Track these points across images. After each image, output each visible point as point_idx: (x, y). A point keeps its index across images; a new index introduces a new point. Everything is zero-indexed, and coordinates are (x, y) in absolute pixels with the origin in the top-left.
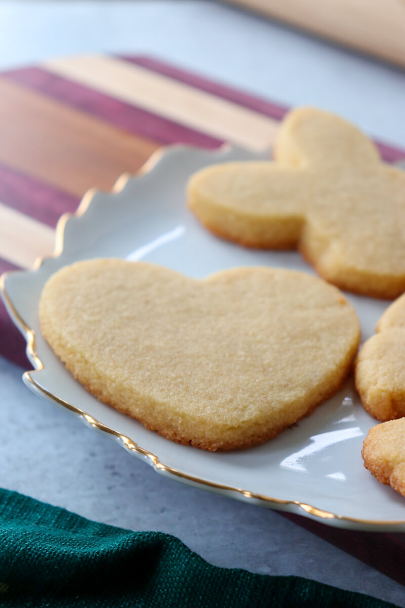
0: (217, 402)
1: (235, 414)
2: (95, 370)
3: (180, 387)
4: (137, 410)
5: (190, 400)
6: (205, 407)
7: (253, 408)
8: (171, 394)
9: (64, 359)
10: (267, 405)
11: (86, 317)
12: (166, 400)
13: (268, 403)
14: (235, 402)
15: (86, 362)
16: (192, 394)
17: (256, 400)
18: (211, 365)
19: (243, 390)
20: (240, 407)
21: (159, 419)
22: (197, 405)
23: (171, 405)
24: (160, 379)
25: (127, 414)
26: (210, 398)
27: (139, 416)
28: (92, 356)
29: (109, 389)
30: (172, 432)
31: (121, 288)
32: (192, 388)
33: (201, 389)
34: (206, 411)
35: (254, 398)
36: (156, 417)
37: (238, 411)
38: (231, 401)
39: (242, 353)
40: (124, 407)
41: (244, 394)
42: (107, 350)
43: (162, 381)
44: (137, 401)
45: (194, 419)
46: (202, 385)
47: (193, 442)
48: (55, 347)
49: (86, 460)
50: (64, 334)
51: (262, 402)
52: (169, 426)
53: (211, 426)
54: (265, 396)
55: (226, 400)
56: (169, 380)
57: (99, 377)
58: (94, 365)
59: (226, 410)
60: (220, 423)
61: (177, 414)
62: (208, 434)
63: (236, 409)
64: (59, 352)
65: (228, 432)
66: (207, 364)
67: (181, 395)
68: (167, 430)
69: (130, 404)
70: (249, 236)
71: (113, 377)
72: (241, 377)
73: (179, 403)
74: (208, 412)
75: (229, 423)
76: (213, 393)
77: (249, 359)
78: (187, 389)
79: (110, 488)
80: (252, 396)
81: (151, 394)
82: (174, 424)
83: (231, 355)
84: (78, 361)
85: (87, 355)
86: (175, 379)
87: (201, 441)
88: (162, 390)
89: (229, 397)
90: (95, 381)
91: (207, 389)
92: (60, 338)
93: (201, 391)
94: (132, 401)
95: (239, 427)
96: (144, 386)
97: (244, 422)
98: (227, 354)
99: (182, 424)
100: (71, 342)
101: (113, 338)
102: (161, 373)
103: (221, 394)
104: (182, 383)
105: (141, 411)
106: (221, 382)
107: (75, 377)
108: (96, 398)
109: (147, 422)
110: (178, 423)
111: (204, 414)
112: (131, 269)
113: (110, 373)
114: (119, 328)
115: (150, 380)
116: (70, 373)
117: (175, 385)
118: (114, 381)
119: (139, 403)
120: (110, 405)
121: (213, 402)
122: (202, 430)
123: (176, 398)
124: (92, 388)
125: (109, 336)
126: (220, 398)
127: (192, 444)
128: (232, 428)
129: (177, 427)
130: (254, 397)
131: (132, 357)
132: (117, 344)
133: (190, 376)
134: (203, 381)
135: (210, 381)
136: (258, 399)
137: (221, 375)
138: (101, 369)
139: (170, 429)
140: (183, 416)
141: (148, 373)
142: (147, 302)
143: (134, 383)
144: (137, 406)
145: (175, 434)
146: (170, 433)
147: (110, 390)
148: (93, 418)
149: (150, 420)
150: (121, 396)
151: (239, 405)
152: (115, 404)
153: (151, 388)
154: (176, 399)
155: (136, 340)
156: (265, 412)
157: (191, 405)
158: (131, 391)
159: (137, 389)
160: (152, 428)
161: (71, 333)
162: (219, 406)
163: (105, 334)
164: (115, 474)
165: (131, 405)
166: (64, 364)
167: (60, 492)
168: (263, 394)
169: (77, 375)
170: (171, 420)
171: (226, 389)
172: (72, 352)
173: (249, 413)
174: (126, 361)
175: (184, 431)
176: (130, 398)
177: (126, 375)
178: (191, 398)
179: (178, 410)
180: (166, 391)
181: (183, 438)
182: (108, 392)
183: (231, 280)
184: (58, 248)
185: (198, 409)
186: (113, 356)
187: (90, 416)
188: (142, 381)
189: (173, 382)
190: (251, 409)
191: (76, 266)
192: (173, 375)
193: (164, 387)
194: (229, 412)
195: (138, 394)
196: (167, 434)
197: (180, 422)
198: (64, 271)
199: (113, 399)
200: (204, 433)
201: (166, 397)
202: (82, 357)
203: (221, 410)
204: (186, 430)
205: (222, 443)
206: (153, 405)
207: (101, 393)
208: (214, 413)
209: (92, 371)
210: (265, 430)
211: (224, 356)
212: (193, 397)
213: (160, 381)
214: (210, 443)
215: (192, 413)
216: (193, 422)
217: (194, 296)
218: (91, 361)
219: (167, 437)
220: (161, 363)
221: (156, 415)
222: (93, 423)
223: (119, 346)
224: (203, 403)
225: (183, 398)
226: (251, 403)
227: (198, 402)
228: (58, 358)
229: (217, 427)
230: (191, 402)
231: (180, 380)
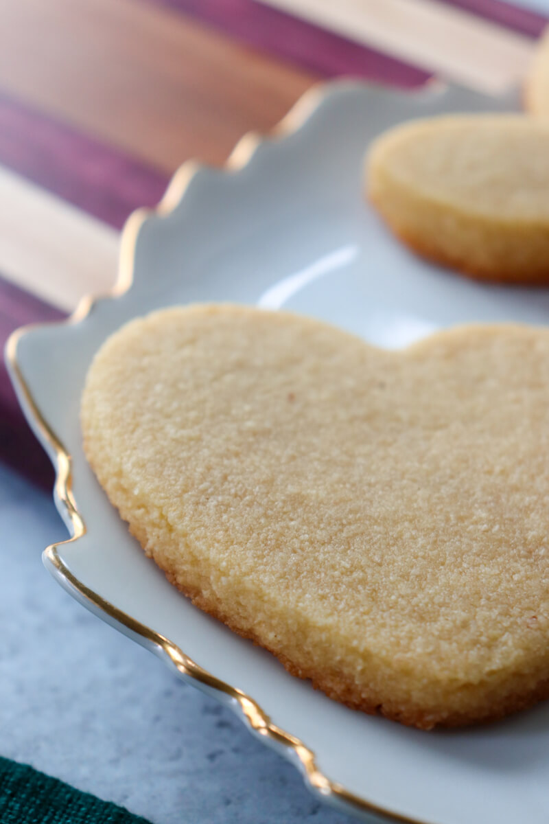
0: (435, 628)
1: (473, 655)
2: (187, 546)
3: (358, 592)
4: (271, 636)
5: (381, 621)
6: (411, 638)
7: (510, 643)
8: (341, 606)
9: (126, 515)
10: (538, 634)
11: (171, 431)
12: (330, 621)
13: (539, 629)
14: (473, 628)
15: (170, 529)
16: (385, 607)
17: (516, 623)
18: (421, 541)
19: (488, 599)
20: (484, 639)
21: (316, 658)
22: (394, 633)
23: (342, 632)
24: (319, 572)
25: (249, 639)
26: (422, 619)
27: (276, 648)
28: (181, 517)
29: (214, 587)
30: (343, 687)
31: (240, 366)
32: (385, 594)
33: (403, 597)
34: (412, 647)
35: (512, 619)
36: (309, 653)
37: (479, 649)
38: (465, 625)
39: (481, 513)
40: (245, 625)
41: (490, 609)
42: (212, 503)
43: (323, 575)
44: (271, 617)
45: (389, 665)
46: (404, 588)
47: (386, 708)
48: (109, 487)
49: (168, 694)
50: (127, 467)
51: (528, 627)
52: (337, 674)
53: (425, 681)
54: (533, 614)
55: (454, 622)
56: (337, 573)
57: (195, 562)
58: (185, 535)
59: (454, 645)
60: (444, 676)
61: (354, 651)
62: (416, 696)
63: (475, 643)
64: (118, 500)
65: (459, 695)
66: (414, 538)
67: (361, 610)
68: (332, 681)
69: (256, 622)
70: (482, 257)
71: (224, 564)
72: (484, 569)
73: (357, 627)
74: (419, 650)
75: (461, 676)
76: (426, 605)
77: (496, 528)
78: (373, 596)
79: (212, 757)
80: (506, 614)
81: (301, 604)
82: (346, 671)
83: (461, 519)
84: (154, 525)
85: (172, 515)
86: (350, 572)
87: (403, 708)
88: (323, 597)
89: (460, 615)
90: (185, 568)
91: (415, 596)
92: (120, 474)
93: (402, 602)
94: (260, 617)
95: (482, 683)
96: (287, 587)
97: (492, 673)
98: (452, 516)
99: (363, 672)
100: (141, 485)
101: (225, 478)
102: (321, 557)
103: (443, 609)
104: (363, 582)
105: (279, 638)
106: (442, 580)
107: (149, 553)
108: (189, 599)
109: (289, 661)
110: (354, 668)
111: (409, 655)
112: (262, 325)
113: (217, 555)
114: (237, 455)
115: (299, 573)
116: (137, 542)
117: (350, 585)
118: (225, 574)
119: (274, 622)
120: (216, 617)
121: (428, 628)
122: (404, 687)
123: (351, 616)
124: (180, 579)
125: (217, 474)
126: (441, 618)
127: (383, 711)
128: (467, 686)
129: (352, 677)
130: (511, 616)
131: (262, 521)
132: (233, 491)
133: (380, 565)
134: (405, 577)
135: (419, 577)
136: (519, 621)
137: (443, 564)
138: (200, 545)
139: (338, 679)
140: (367, 656)
141: (294, 558)
142: (291, 398)
143: (266, 580)
144: (271, 628)
145: (349, 691)
146: (339, 688)
147: (216, 589)
148: (180, 652)
149: (297, 657)
150: (239, 603)
151: (481, 634)
152: (226, 618)
153: (300, 591)
154: (352, 618)
155: (270, 482)
156: (535, 649)
157: (384, 633)
158: (260, 596)
159: (272, 593)
160: (300, 672)
161: (141, 465)
162: (440, 638)
163: (209, 468)
164: (222, 725)
165: (260, 623)
166: (126, 524)
167: (115, 762)
168: (529, 609)
169: (152, 551)
170: (341, 662)
171: (454, 597)
172: (142, 505)
173: (502, 654)
174: (250, 530)
175: (366, 685)
176: (256, 610)
177: (250, 562)
178: (382, 618)
179: (355, 643)
180: (332, 599)
181: (364, 700)
182: (213, 593)
183: (453, 351)
184: (124, 279)
185: (398, 644)
186: (225, 517)
187: (174, 647)
188: (283, 576)
189: (345, 579)
190: (505, 644)
191: (155, 318)
192: (346, 564)
193: (327, 591)
194: (461, 651)
195: (275, 604)
196: (332, 690)
197: (359, 668)
198: (132, 329)
199: (222, 608)
200: (408, 692)
201: (331, 614)
202: (162, 516)
203: (445, 646)
204: (371, 685)
205: (445, 715)
206: (304, 628)
207: (198, 592)
208: (430, 654)
209: (182, 548)
210: (532, 685)
211: (448, 520)
212: (385, 615)
213: (318, 577)
214: (421, 713)
215: (384, 653)
216: (388, 671)
217: (382, 386)
218: (180, 527)
219: (332, 695)
220: (320, 535)
221: (310, 649)
222: (181, 664)
223: (236, 495)
224: (407, 628)
225: (365, 617)
226: (506, 629)
227: (396, 627)
228: (116, 511)
229: (436, 682)
230: (384, 625)
231: (358, 575)
